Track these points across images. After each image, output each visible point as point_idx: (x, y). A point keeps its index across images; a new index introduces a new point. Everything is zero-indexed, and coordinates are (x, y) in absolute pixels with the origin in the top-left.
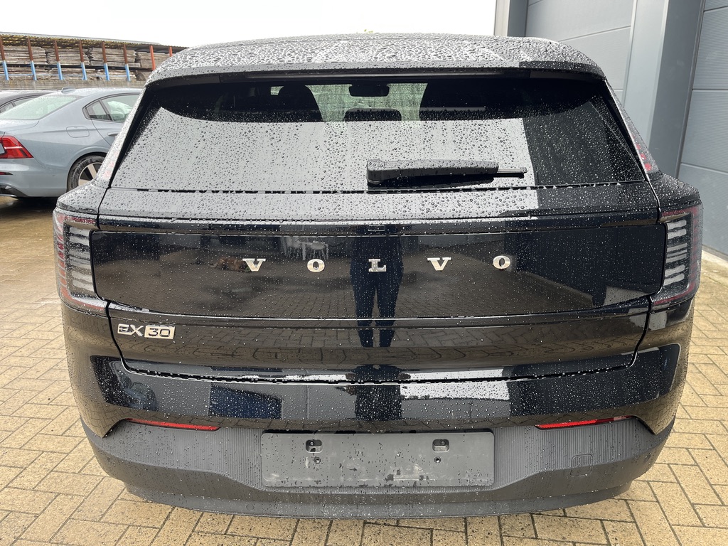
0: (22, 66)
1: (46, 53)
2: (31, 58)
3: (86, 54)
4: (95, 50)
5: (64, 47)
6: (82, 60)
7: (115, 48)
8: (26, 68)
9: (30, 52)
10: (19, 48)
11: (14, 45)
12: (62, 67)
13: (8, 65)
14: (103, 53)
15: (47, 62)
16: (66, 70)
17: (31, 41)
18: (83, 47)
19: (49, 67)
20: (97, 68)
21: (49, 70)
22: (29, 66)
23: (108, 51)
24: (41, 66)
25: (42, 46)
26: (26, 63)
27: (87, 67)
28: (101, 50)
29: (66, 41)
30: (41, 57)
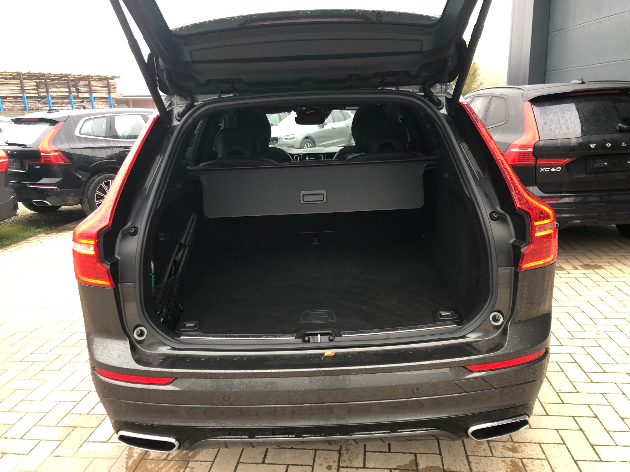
0: (15, 98)
1: (36, 86)
2: (23, 91)
3: (74, 86)
4: (82, 82)
5: (53, 80)
6: (70, 92)
7: (99, 81)
8: (18, 100)
9: (22, 85)
11: (6, 79)
14: (89, 86)
15: (38, 94)
16: (56, 101)
17: (23, 75)
18: (70, 81)
19: (39, 98)
21: (39, 101)
23: (93, 83)
24: (32, 97)
25: (32, 80)
26: (20, 94)
28: (87, 82)
29: (55, 76)
30: (34, 90)
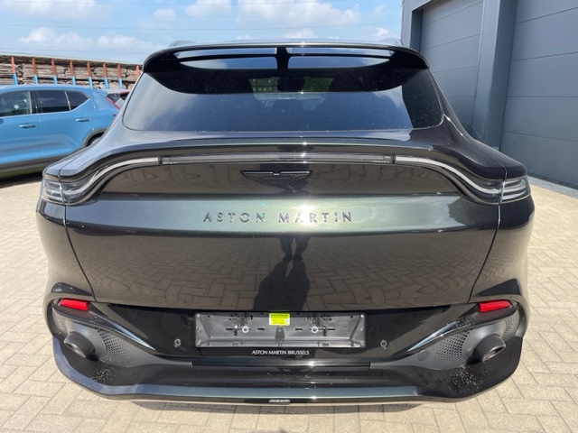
1: (64, 70)
4: (98, 68)
7: (112, 67)
10: (46, 66)
11: (42, 64)
12: (76, 80)
13: (39, 78)
15: (65, 77)
17: (54, 61)
18: (90, 66)
19: (66, 80)
20: (100, 81)
21: (66, 82)
22: (52, 79)
23: (108, 69)
24: (61, 79)
25: (62, 65)
27: (93, 80)
28: (102, 68)
30: (61, 73)
